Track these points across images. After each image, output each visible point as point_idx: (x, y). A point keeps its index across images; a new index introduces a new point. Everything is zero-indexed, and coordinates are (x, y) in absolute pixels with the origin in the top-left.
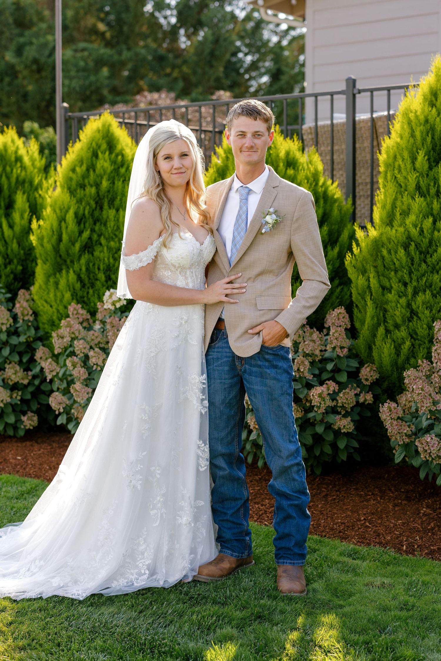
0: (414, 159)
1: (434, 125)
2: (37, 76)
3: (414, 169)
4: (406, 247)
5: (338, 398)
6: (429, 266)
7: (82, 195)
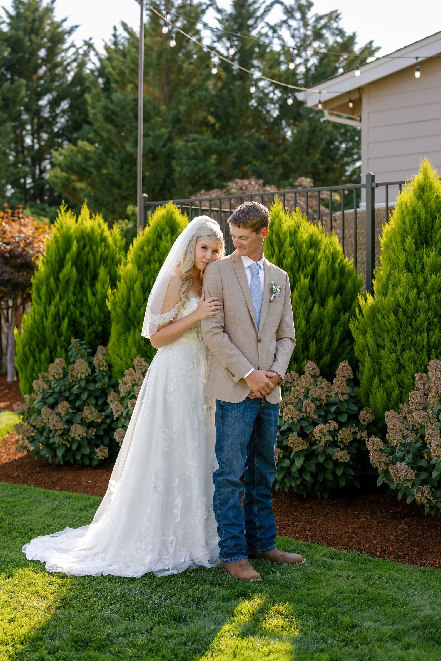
0: (403, 242)
1: (420, 214)
2: (153, 164)
3: (405, 250)
4: (396, 313)
5: (338, 435)
6: (414, 328)
7: (148, 269)
